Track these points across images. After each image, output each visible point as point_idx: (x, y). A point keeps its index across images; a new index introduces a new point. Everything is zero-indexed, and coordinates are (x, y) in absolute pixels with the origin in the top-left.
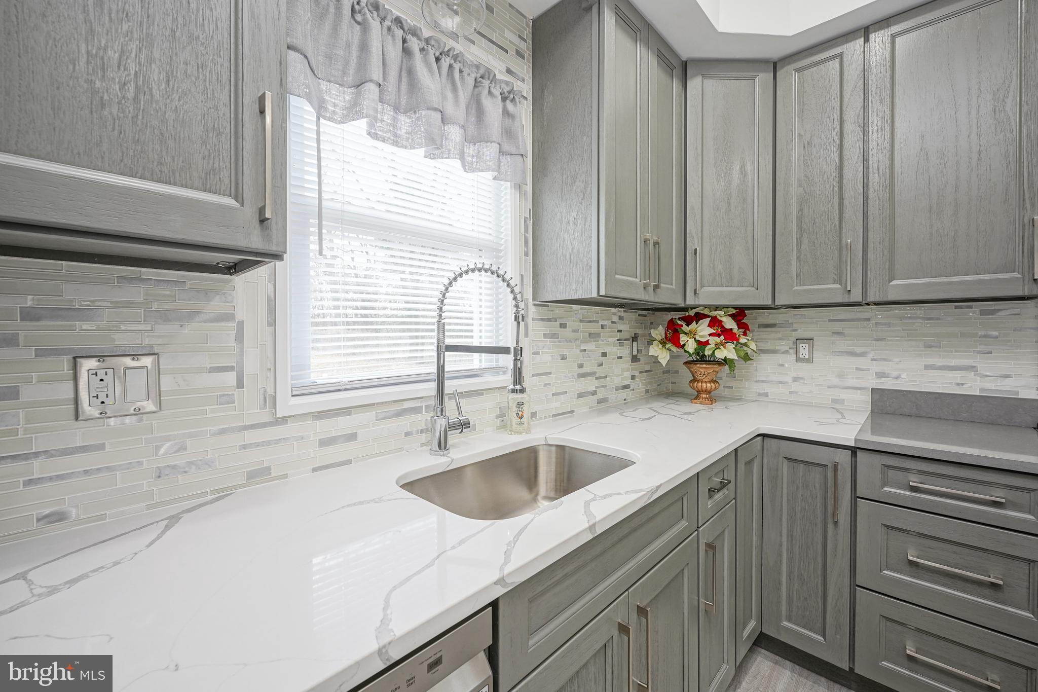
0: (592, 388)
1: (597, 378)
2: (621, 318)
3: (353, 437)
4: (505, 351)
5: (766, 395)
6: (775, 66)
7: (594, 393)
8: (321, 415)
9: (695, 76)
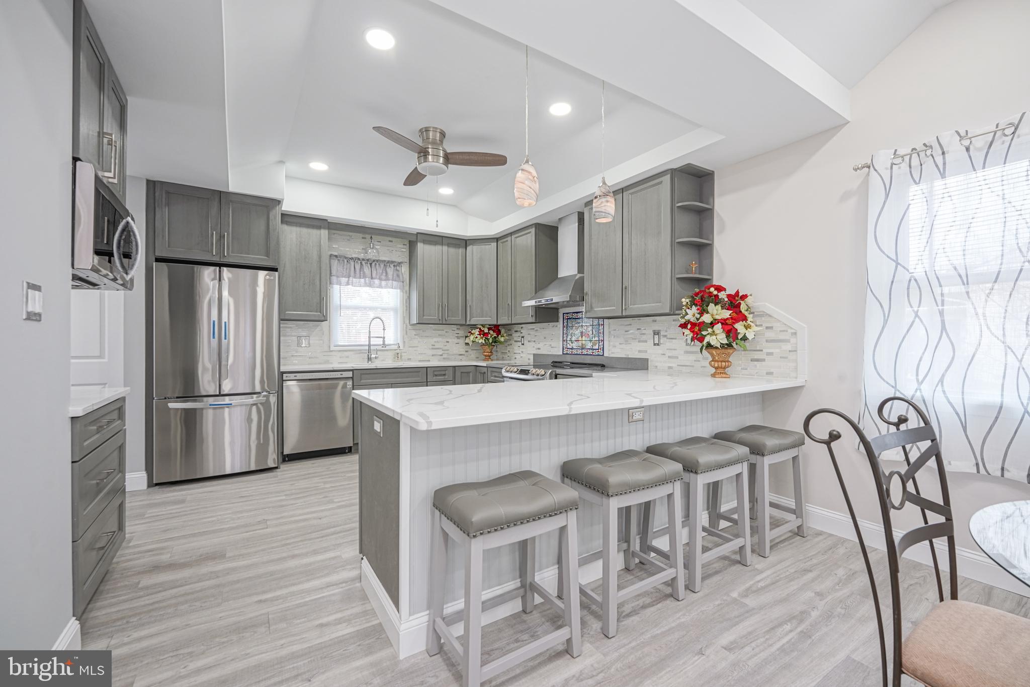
0: (441, 354)
1: (443, 350)
2: (457, 329)
3: (347, 357)
4: (381, 337)
5: (516, 358)
6: (497, 239)
7: (441, 355)
8: (340, 351)
9: (470, 245)
